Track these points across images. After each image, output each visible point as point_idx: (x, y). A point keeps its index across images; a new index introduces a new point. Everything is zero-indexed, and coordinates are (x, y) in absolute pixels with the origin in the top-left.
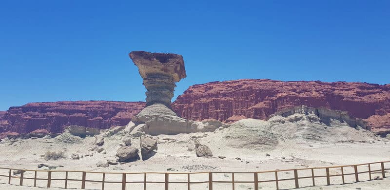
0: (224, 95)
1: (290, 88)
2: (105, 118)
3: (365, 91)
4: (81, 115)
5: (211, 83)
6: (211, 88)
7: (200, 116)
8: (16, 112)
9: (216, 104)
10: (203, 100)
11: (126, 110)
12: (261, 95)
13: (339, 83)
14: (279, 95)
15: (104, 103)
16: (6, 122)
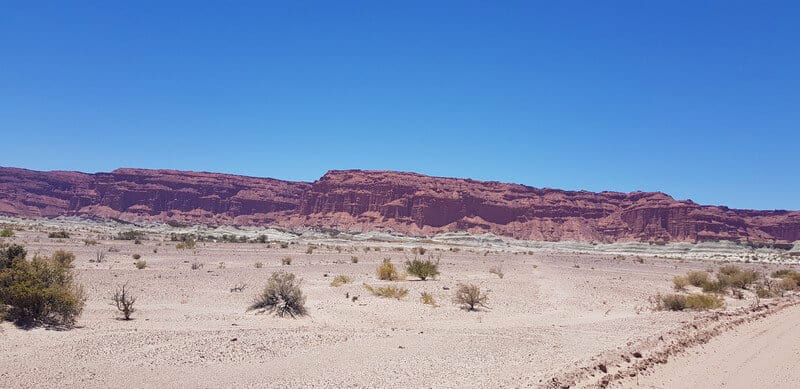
0: (362, 187)
1: (432, 186)
2: (223, 196)
3: (516, 194)
4: (190, 190)
5: (351, 171)
6: (350, 177)
7: (334, 209)
8: (106, 180)
9: (352, 196)
10: (338, 191)
11: (250, 188)
12: (399, 191)
13: (491, 183)
14: (418, 193)
15: (221, 177)
16: (92, 192)
